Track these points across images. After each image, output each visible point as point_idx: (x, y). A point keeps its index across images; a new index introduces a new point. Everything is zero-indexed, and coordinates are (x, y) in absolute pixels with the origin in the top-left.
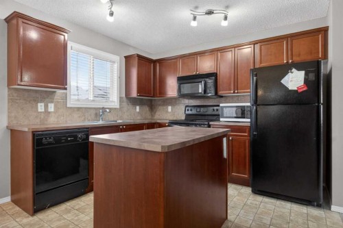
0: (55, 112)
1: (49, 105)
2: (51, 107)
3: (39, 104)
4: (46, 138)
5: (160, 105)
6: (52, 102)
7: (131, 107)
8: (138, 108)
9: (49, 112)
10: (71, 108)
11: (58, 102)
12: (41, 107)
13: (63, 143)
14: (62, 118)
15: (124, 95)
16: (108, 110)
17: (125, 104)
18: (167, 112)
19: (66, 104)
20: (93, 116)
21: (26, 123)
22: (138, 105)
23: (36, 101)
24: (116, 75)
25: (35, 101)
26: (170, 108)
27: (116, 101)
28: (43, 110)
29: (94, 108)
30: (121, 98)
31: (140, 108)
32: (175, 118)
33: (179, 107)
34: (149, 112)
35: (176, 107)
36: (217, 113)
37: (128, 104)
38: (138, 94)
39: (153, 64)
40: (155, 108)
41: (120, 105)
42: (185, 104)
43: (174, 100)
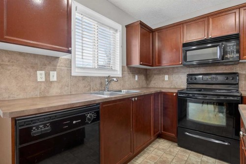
0: (58, 81)
1: (51, 73)
2: (54, 76)
3: (38, 72)
4: (37, 127)
5: (155, 74)
6: (54, 70)
7: (131, 75)
8: (136, 76)
9: (52, 82)
10: (76, 77)
11: (61, 70)
12: (41, 75)
13: (66, 129)
14: (66, 88)
15: (125, 65)
16: (115, 79)
17: (126, 73)
18: (164, 80)
19: (71, 73)
20: (98, 86)
21: (21, 97)
22: (137, 74)
23: (35, 68)
24: (119, 44)
25: (33, 67)
26: (166, 77)
27: (119, 70)
28: (44, 80)
29: (100, 77)
30: (123, 67)
31: (138, 77)
32: (173, 87)
33: (177, 76)
34: (145, 81)
35: (174, 76)
36: (233, 82)
37: (129, 74)
38: (140, 62)
39: (152, 34)
40: (150, 77)
41: (122, 74)
42: (185, 73)
43: (171, 69)
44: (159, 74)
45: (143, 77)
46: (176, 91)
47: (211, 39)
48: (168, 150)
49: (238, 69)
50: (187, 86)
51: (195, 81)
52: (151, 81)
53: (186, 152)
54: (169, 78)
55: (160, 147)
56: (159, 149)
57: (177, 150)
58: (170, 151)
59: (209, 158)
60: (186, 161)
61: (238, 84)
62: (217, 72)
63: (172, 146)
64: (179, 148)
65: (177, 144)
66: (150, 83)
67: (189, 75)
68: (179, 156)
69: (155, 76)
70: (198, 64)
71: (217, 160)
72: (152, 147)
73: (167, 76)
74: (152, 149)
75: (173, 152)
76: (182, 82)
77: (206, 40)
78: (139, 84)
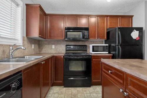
16: (22, 47)
17: (26, 42)
27: (20, 40)
31: (34, 46)
32: (57, 52)
33: (60, 46)
34: (38, 49)
35: (58, 45)
36: (85, 49)
37: (28, 43)
38: (40, 35)
39: (46, 17)
40: (42, 46)
41: (23, 44)
42: (64, 44)
43: (56, 41)
44: (48, 44)
45: (37, 46)
46: (63, 55)
47: (78, 28)
48: (60, 92)
49: (86, 43)
50: (66, 52)
51: (70, 49)
52: (42, 49)
53: (69, 89)
54: (55, 47)
55: (55, 92)
56: (54, 94)
57: (64, 90)
58: (61, 92)
59: (80, 88)
60: (71, 94)
61: (87, 50)
62: (79, 44)
63: (61, 88)
64: (65, 88)
65: (63, 86)
66: (42, 50)
67: (66, 45)
68: (67, 93)
69: (45, 45)
70: (73, 40)
71: (83, 88)
72: (50, 94)
73: (54, 46)
74: (50, 95)
75: (63, 92)
76: (63, 49)
77: (76, 28)
78: (35, 51)
